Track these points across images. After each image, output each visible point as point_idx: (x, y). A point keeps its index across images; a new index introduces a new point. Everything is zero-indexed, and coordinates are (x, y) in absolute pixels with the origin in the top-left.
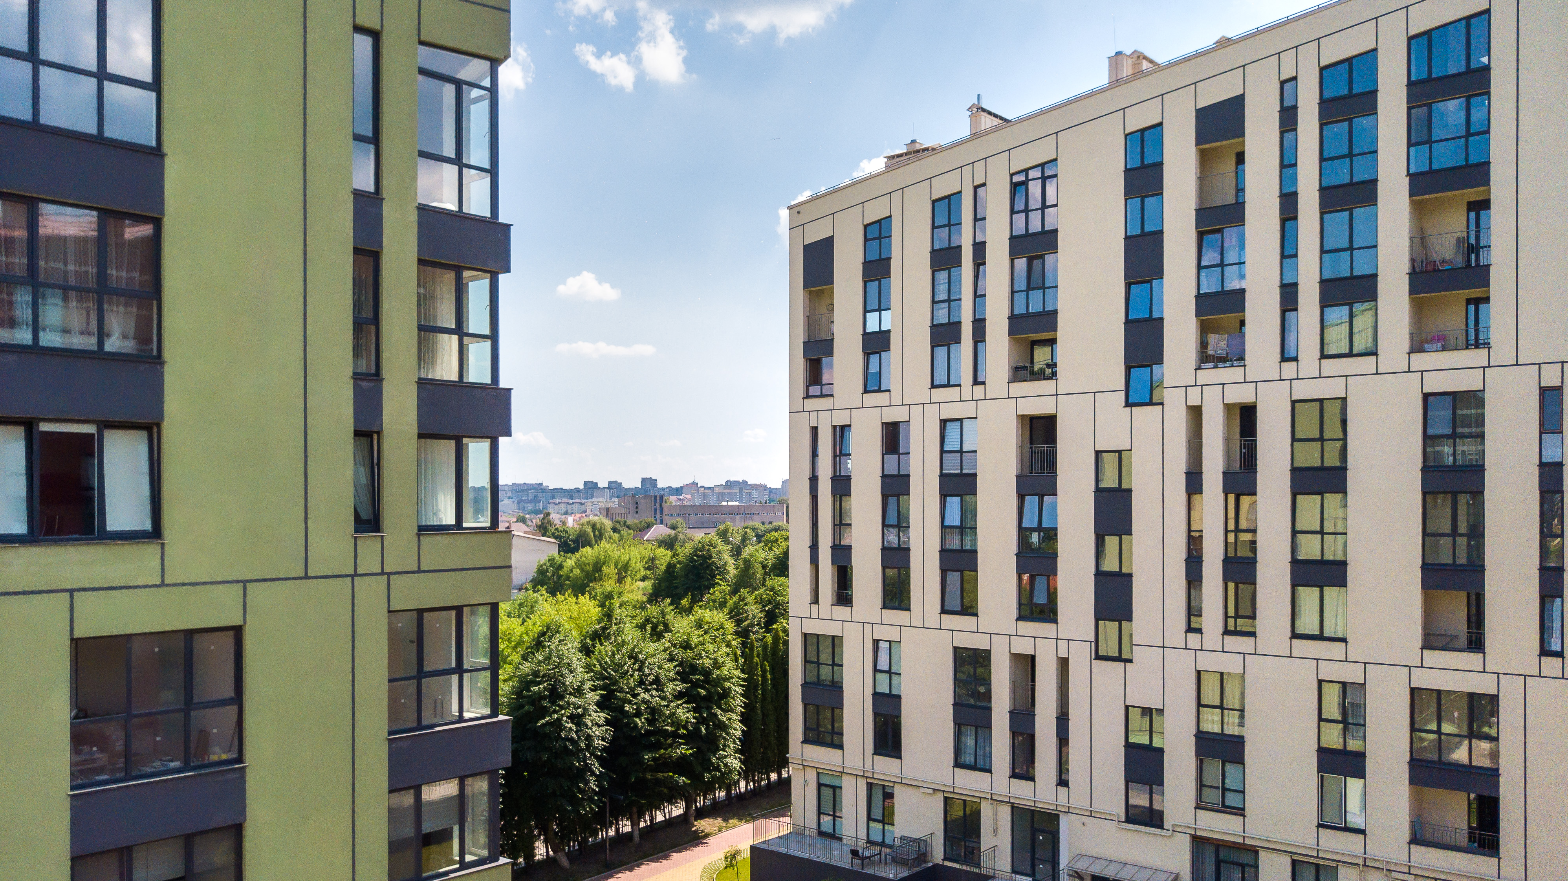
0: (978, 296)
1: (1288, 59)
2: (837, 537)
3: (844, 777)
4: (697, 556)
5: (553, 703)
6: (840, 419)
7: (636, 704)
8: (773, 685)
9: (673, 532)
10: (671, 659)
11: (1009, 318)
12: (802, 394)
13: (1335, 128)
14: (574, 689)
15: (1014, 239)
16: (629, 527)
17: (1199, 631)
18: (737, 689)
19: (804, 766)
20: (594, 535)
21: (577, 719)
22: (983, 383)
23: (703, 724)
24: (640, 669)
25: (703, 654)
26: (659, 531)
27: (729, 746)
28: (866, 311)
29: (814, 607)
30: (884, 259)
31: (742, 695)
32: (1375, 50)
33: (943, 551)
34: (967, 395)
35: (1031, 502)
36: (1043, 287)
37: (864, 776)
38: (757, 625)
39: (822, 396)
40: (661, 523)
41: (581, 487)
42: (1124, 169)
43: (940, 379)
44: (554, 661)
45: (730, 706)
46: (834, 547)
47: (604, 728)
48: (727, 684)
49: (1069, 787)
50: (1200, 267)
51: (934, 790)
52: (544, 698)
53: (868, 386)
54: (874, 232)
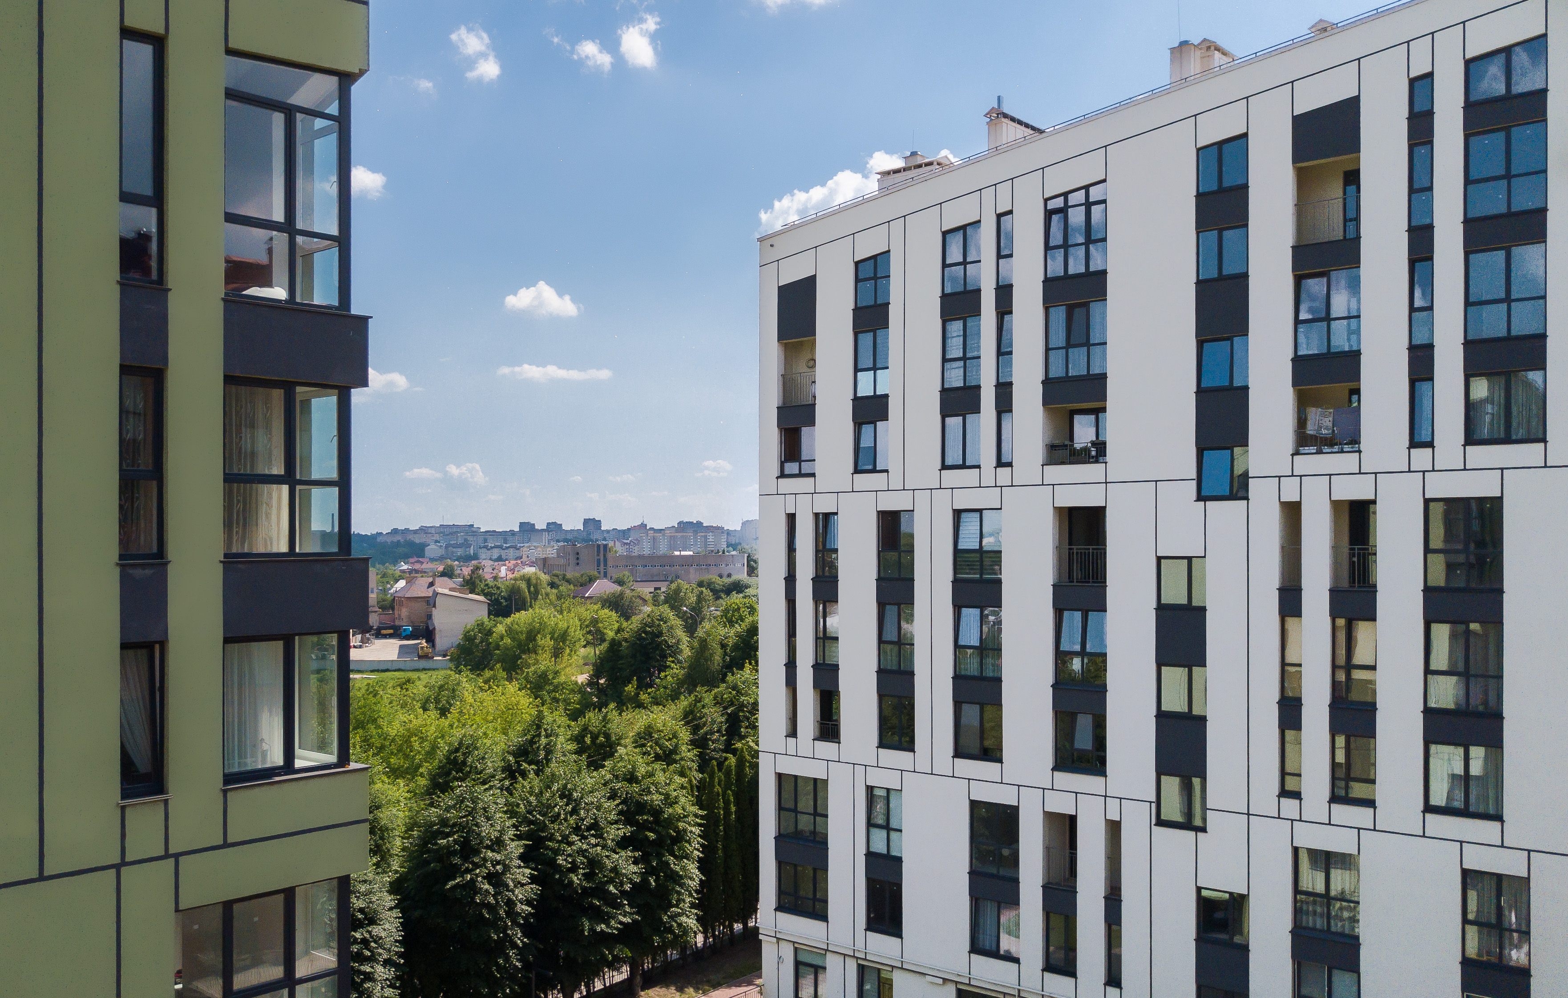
0: (1003, 352)
1: (1420, 49)
2: (820, 653)
3: (829, 955)
4: (646, 632)
5: (466, 858)
6: (824, 506)
7: (569, 855)
8: (738, 818)
9: (618, 588)
10: (613, 796)
11: (1043, 382)
12: (776, 472)
13: (1486, 140)
14: (491, 840)
15: (1049, 283)
16: (569, 581)
17: (1296, 795)
18: (693, 829)
19: (778, 939)
20: (529, 591)
21: (495, 879)
22: (1010, 465)
23: (651, 874)
24: (574, 812)
25: (653, 788)
26: (602, 587)
27: (684, 901)
28: (857, 370)
29: (791, 741)
30: (880, 305)
31: (699, 836)
32: (1545, 36)
33: (957, 678)
34: (988, 480)
35: (1073, 619)
36: (1087, 344)
37: (854, 956)
38: (718, 731)
39: (800, 475)
40: (605, 576)
41: (517, 529)
42: (1195, 194)
43: (955, 456)
44: (467, 806)
45: (684, 851)
46: (816, 667)
47: (528, 888)
48: (681, 825)
49: (1121, 988)
50: (1297, 322)
51: (945, 980)
52: (454, 853)
53: (860, 463)
54: (867, 271)
